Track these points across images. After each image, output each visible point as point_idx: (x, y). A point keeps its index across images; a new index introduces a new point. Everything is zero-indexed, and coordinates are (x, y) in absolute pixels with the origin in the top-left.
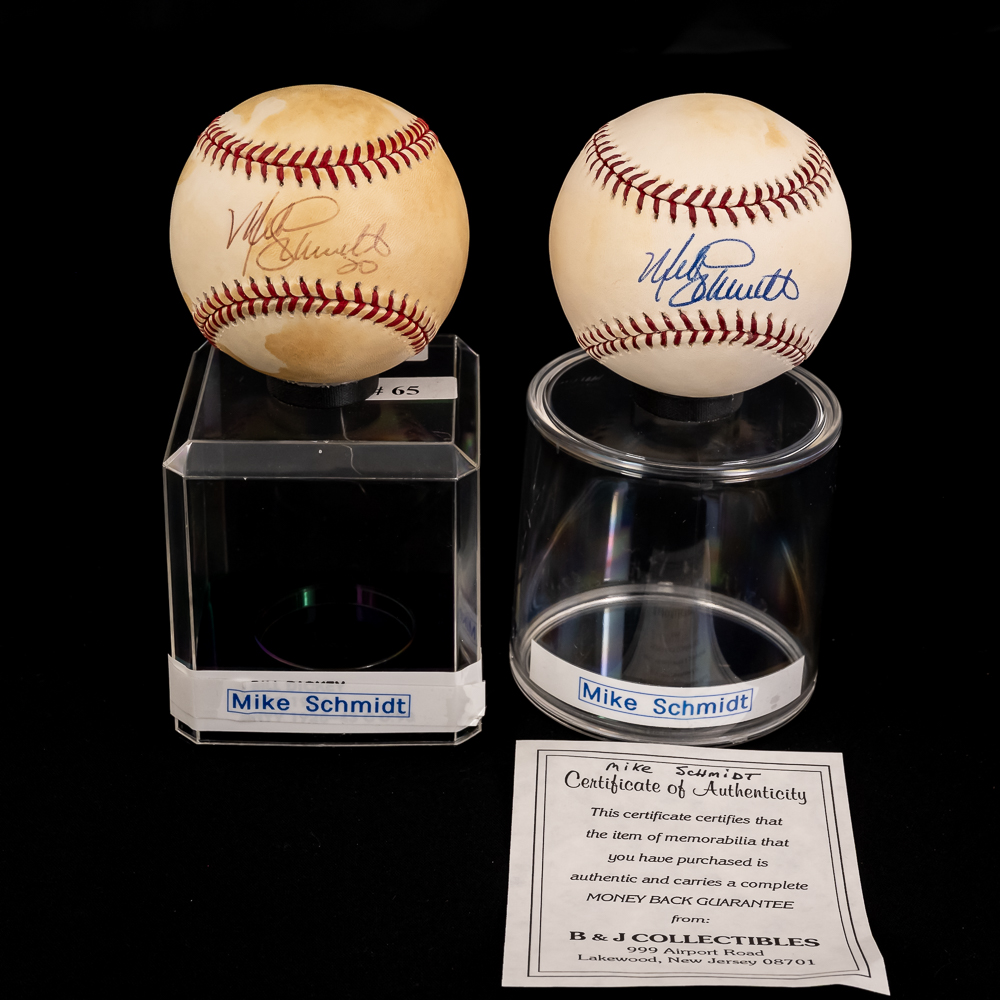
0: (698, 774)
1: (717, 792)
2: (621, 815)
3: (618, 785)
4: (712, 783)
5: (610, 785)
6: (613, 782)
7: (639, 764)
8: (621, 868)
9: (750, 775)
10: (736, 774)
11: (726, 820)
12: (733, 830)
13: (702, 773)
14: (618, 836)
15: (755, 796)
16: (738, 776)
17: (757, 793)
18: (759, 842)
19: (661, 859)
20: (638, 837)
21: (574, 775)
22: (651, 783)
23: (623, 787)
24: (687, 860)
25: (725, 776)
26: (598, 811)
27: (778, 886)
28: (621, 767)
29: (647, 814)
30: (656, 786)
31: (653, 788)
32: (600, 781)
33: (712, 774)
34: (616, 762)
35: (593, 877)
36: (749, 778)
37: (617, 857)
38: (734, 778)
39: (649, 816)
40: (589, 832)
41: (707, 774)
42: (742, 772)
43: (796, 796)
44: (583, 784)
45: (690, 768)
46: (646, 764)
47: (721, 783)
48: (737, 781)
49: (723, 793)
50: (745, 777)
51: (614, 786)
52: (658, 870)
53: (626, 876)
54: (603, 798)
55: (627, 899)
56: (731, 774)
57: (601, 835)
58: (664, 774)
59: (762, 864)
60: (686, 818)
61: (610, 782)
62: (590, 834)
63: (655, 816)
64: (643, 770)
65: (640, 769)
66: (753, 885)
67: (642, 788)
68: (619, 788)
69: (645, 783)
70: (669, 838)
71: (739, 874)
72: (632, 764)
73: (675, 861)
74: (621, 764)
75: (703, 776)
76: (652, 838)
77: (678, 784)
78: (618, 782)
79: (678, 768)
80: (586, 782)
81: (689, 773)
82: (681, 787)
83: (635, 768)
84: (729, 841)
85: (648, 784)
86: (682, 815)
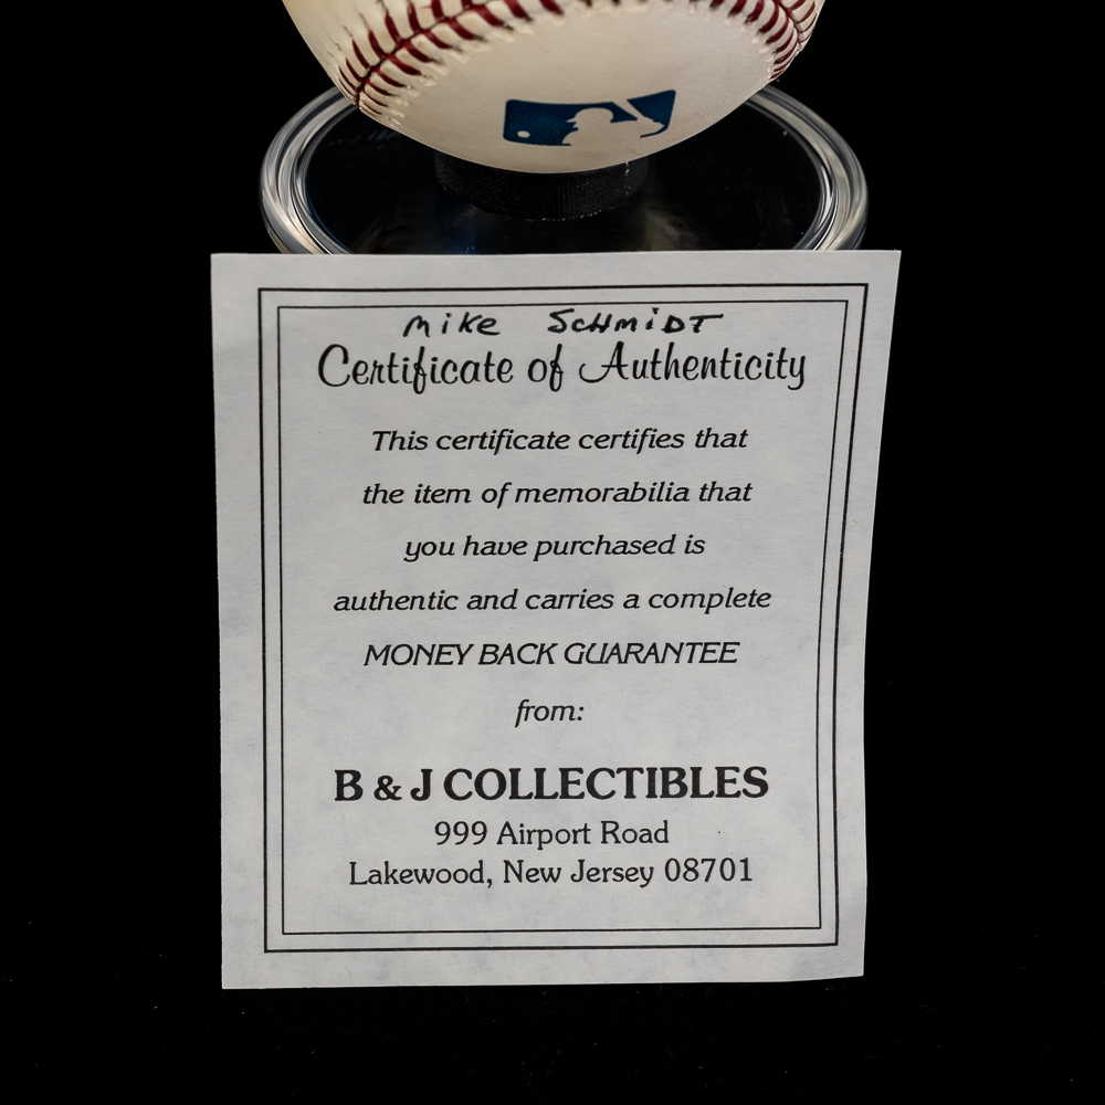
0: (592, 328)
1: (628, 371)
2: (432, 442)
3: (428, 371)
4: (620, 346)
5: (411, 373)
6: (418, 366)
7: (473, 312)
8: (431, 575)
9: (701, 319)
10: (671, 319)
11: (634, 441)
12: (648, 467)
13: (602, 322)
14: (426, 495)
15: (704, 376)
16: (675, 325)
17: (709, 367)
18: (694, 493)
19: (505, 548)
20: (463, 494)
21: (337, 354)
22: (496, 360)
23: (438, 377)
24: (553, 548)
25: (649, 325)
26: (387, 439)
27: (716, 600)
28: (435, 328)
29: (484, 436)
30: (506, 367)
31: (500, 373)
32: (391, 366)
33: (622, 324)
34: (426, 314)
35: (378, 601)
36: (696, 329)
37: (421, 548)
38: (668, 329)
39: (487, 442)
40: (368, 491)
41: (613, 324)
42: (684, 313)
43: (786, 367)
44: (355, 374)
45: (580, 312)
46: (486, 313)
47: (639, 346)
48: (671, 337)
49: (640, 370)
50: (689, 325)
51: (420, 374)
52: (497, 575)
53: (438, 594)
54: (396, 405)
55: (437, 655)
56: (661, 322)
57: (392, 497)
58: (524, 335)
59: (695, 546)
60: (558, 441)
61: (411, 364)
62: (372, 494)
63: (497, 441)
64: (480, 328)
65: (473, 326)
66: (671, 601)
67: (475, 377)
68: (428, 378)
69: (483, 362)
70: (524, 494)
71: (645, 574)
72: (458, 316)
73: (531, 549)
74: (435, 318)
75: (603, 329)
76: (490, 496)
77: (549, 357)
78: (427, 366)
79: (554, 315)
80: (361, 369)
81: (574, 328)
82: (555, 364)
83: (465, 326)
84: (639, 494)
85: (488, 364)
86: (552, 436)
